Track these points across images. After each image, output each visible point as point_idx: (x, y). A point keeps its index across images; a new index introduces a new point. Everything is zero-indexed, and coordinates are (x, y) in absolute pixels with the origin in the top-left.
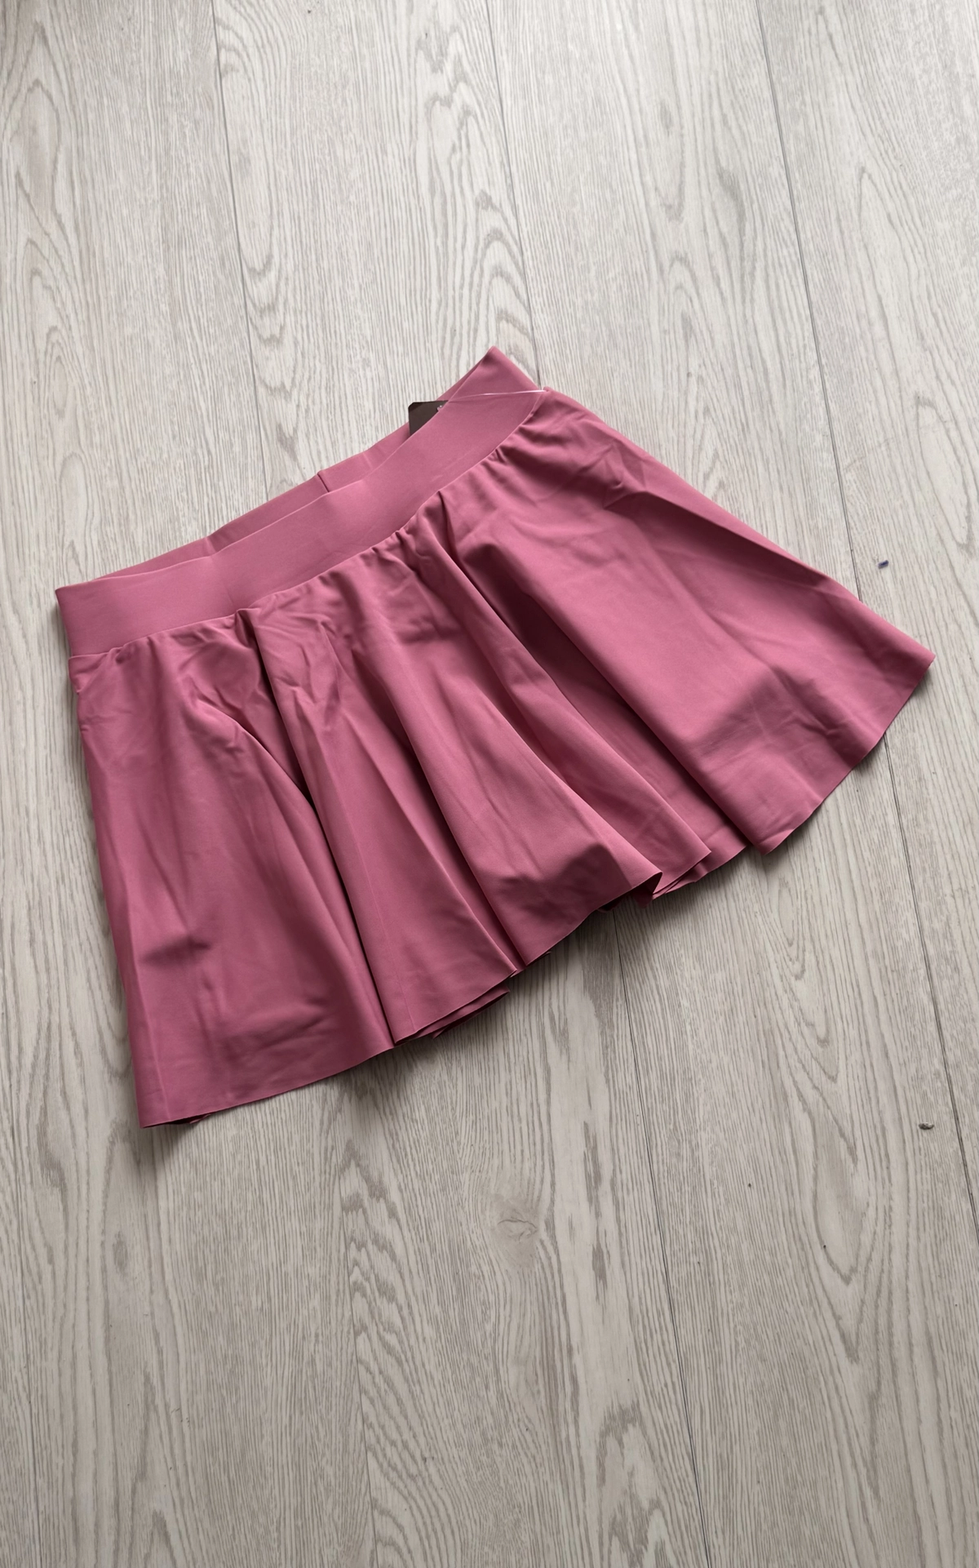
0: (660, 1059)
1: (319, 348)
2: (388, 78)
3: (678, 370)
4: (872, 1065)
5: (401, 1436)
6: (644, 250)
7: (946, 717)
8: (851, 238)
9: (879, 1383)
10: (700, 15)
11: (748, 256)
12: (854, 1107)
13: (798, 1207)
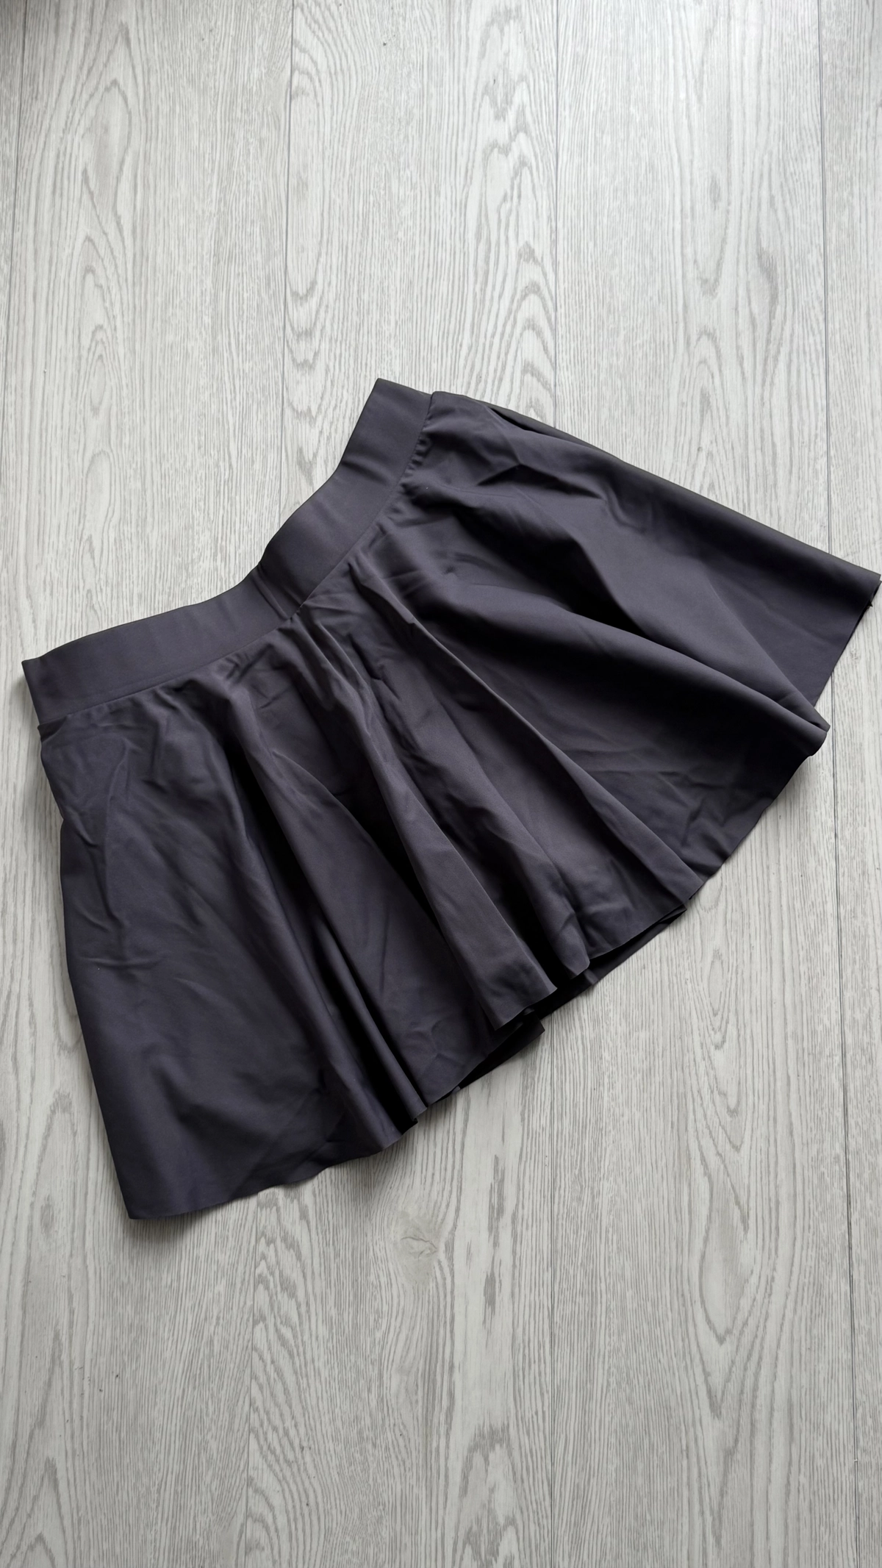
0: (575, 1106)
2: (451, 120)
3: (690, 442)
4: (776, 1141)
5: (284, 1424)
6: (675, 320)
9: (736, 1441)
10: (764, 95)
11: (775, 339)
12: (753, 1178)
13: (685, 1265)
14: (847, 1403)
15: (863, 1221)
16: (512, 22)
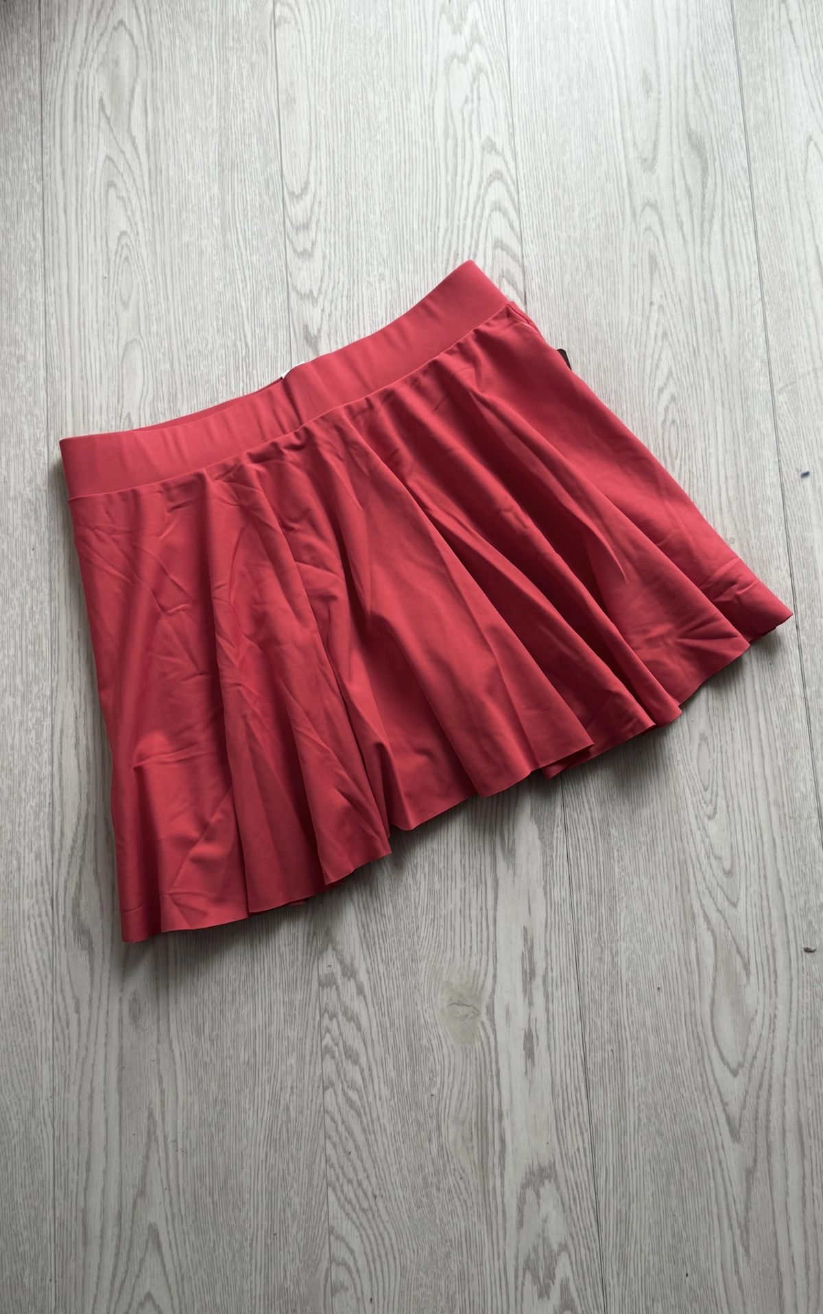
0: (590, 878)
1: (343, 262)
2: (415, 36)
3: (643, 299)
4: (767, 896)
5: (357, 1176)
6: (621, 195)
8: (796, 195)
9: (755, 1161)
11: (709, 205)
12: (750, 930)
13: (698, 1009)
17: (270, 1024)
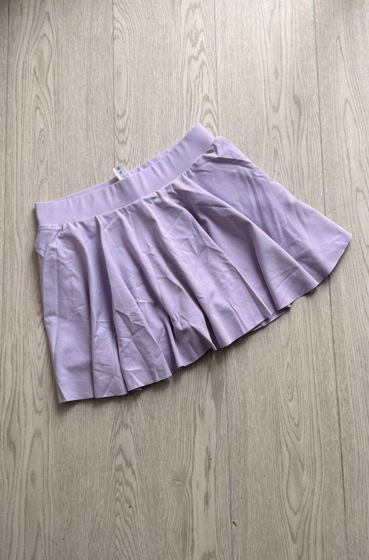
0: (237, 425)
1: (139, 147)
2: (175, 47)
3: (271, 168)
4: (313, 436)
6: (263, 123)
7: (355, 309)
8: (340, 126)
9: (302, 552)
10: (294, 35)
11: (301, 129)
12: (305, 451)
13: (281, 485)
14: (344, 535)
15: (347, 465)
16: (197, 9)
17: (93, 486)
